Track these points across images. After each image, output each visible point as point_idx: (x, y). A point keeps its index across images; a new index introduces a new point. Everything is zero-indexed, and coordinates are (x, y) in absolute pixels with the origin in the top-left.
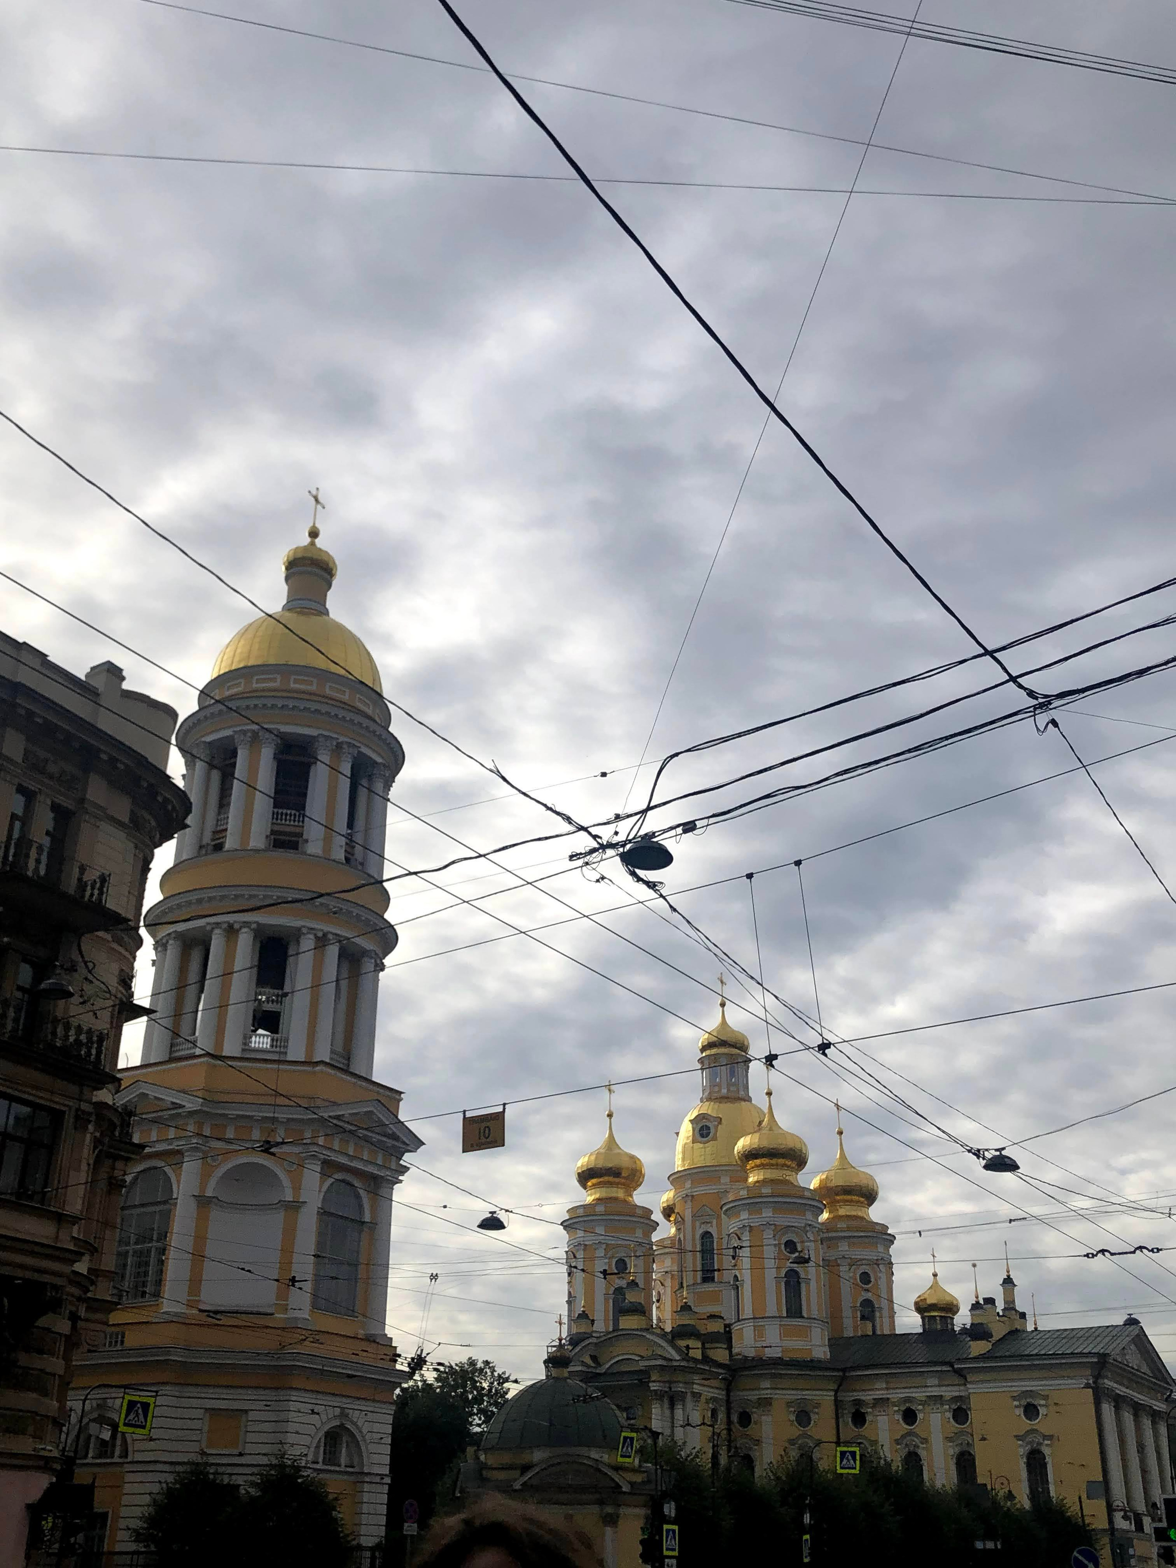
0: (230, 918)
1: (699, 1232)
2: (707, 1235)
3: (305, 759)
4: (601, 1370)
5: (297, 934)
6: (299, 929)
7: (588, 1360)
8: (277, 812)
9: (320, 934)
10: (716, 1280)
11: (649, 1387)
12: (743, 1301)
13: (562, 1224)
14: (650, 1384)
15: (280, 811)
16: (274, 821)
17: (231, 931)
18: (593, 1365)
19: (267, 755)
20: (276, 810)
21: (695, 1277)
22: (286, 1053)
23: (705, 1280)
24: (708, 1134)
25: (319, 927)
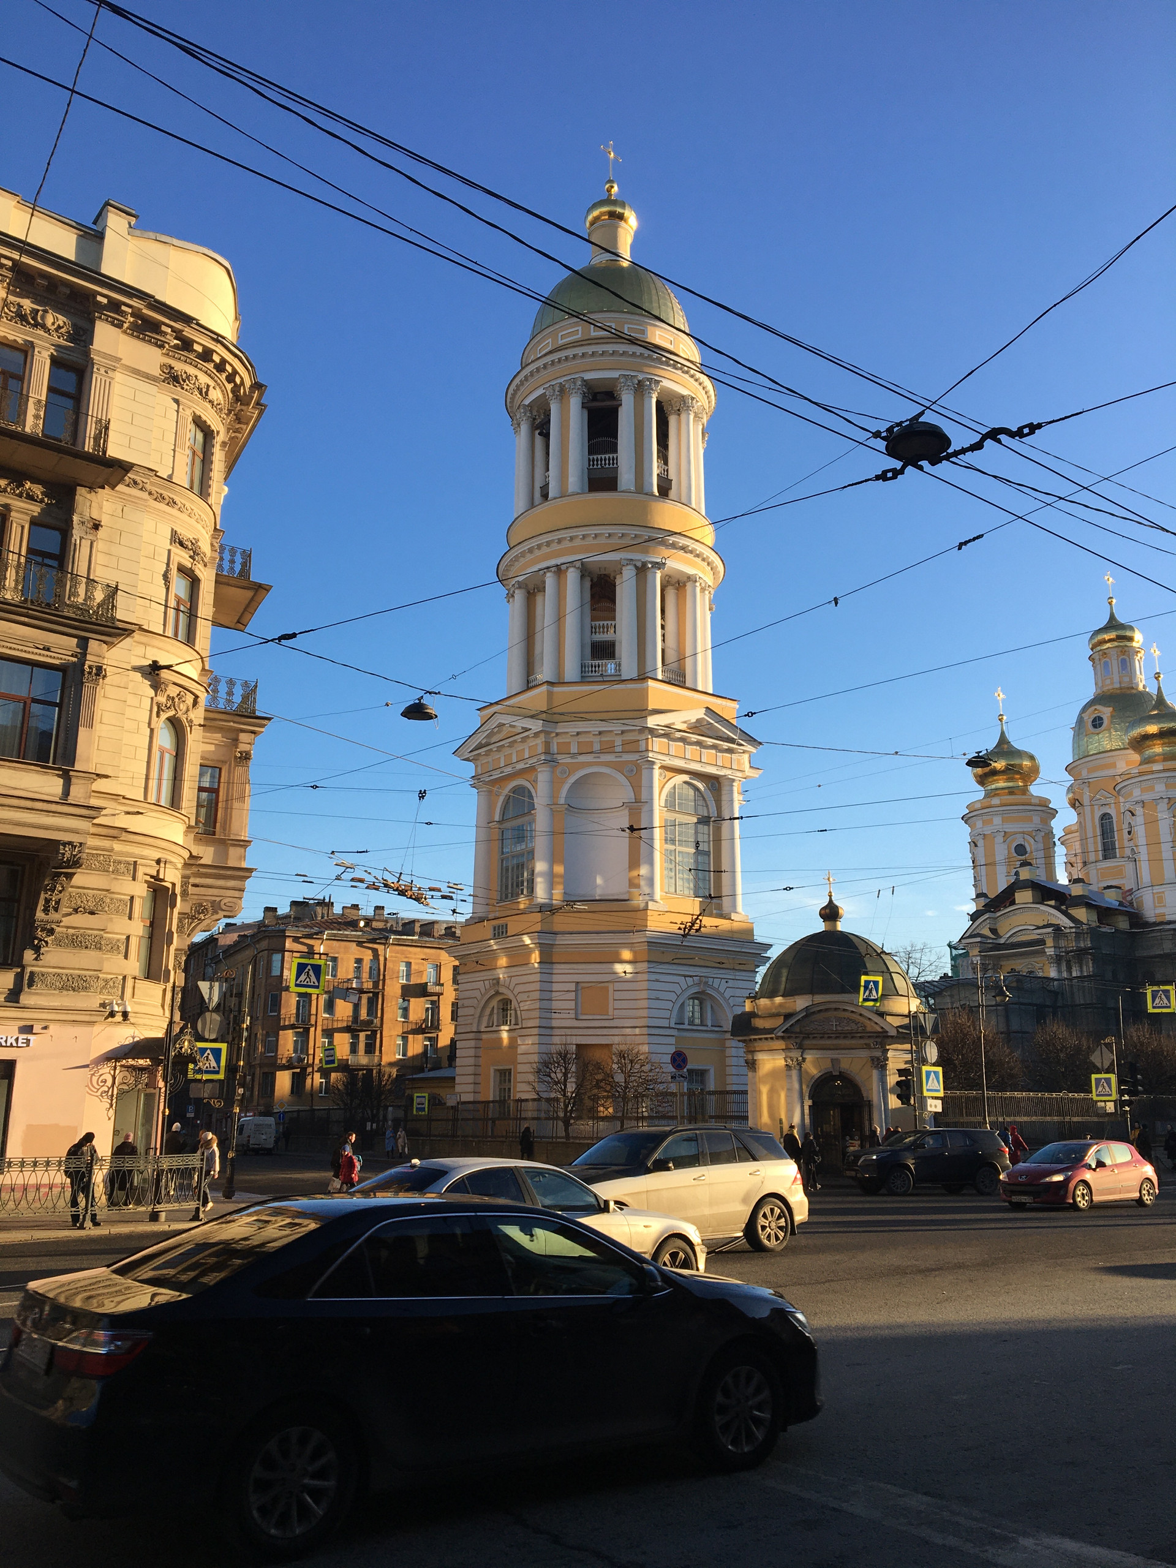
0: (559, 561)
1: (1098, 814)
2: (1105, 817)
3: (615, 403)
4: (1002, 941)
5: (619, 567)
6: (619, 562)
7: (989, 933)
8: (593, 459)
9: (639, 564)
10: (1118, 856)
11: (1045, 952)
12: (1141, 873)
13: (962, 818)
14: (1046, 950)
15: (595, 457)
16: (591, 467)
17: (559, 571)
18: (993, 936)
19: (575, 403)
20: (591, 457)
21: (1097, 855)
22: (621, 675)
23: (1105, 858)
24: (1101, 725)
25: (637, 558)
